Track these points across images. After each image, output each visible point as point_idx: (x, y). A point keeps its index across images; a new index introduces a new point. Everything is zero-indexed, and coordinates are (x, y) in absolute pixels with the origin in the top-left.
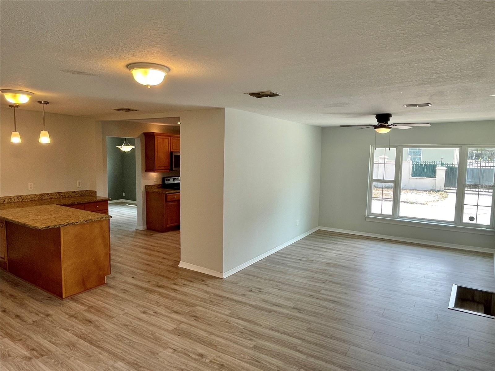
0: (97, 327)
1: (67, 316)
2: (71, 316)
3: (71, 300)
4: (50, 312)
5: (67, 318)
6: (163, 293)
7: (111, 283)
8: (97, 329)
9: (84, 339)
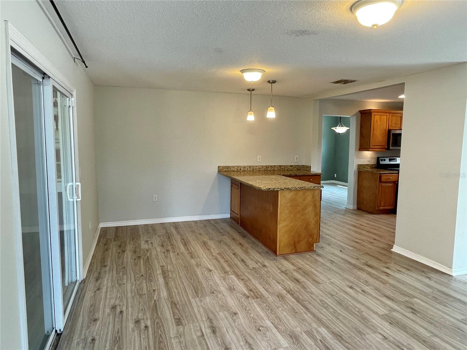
0: (304, 287)
1: (279, 271)
2: (282, 272)
3: (283, 258)
4: (266, 264)
5: (279, 273)
6: (372, 273)
7: (320, 251)
8: (304, 290)
9: (292, 295)
